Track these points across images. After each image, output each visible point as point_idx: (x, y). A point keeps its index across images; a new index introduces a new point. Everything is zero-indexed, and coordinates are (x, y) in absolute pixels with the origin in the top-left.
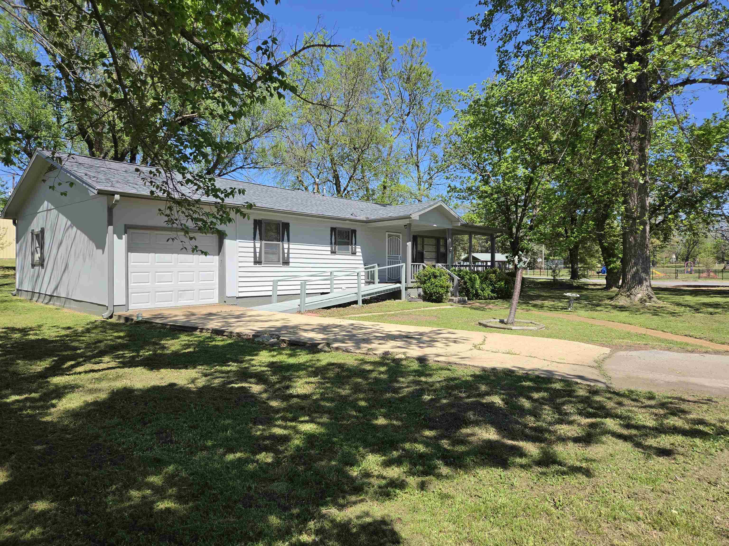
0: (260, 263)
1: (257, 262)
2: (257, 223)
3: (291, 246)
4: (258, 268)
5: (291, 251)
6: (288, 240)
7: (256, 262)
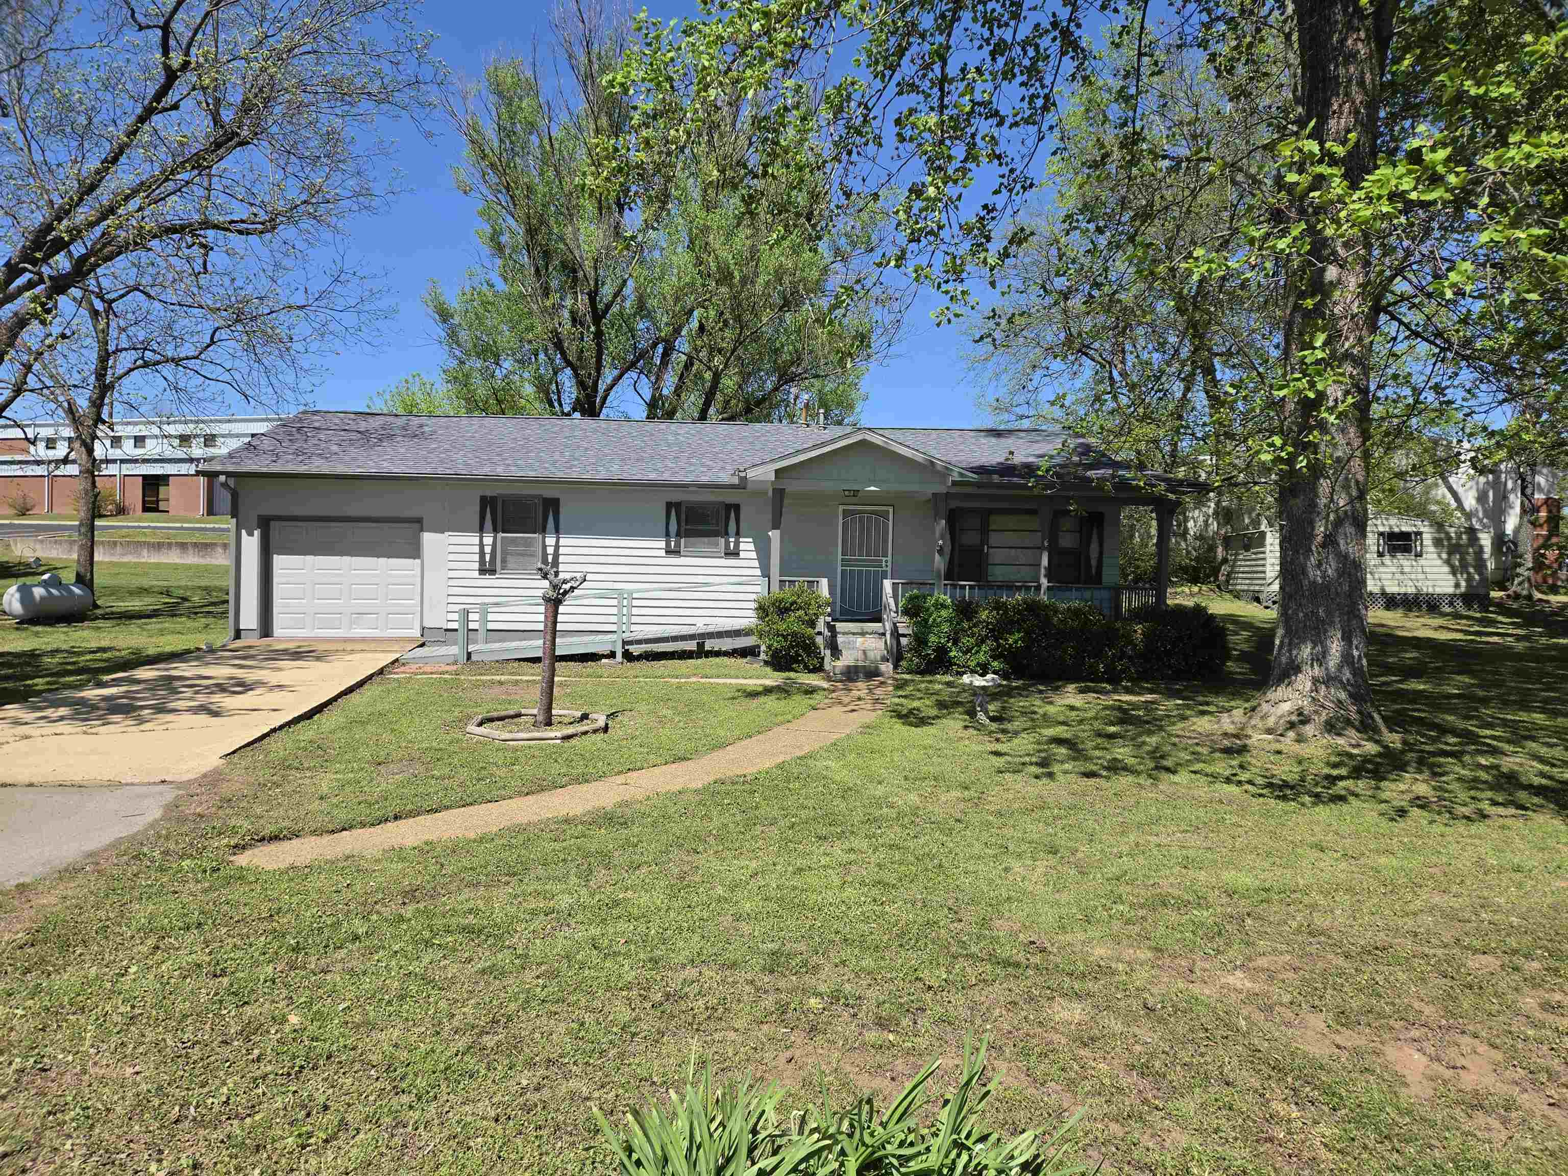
0: (493, 572)
1: (486, 569)
2: (487, 503)
3: (562, 542)
4: (488, 580)
5: (562, 550)
6: (557, 531)
7: (482, 571)
